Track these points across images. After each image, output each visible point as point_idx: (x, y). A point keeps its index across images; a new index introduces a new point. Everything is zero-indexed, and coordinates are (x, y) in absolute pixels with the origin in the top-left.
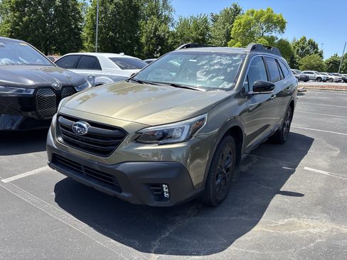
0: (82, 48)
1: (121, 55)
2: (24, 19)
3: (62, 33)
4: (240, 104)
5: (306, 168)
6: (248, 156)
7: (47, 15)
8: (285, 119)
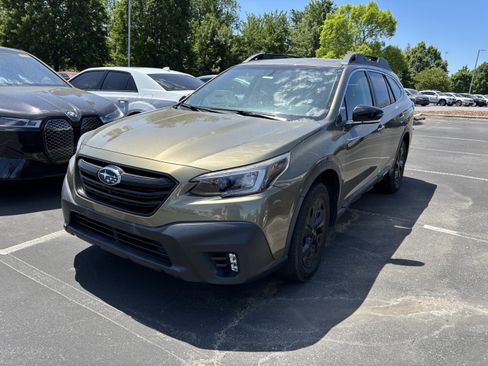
0: (108, 60)
1: (166, 71)
2: (24, 19)
3: (79, 39)
4: (335, 139)
5: (426, 226)
6: (346, 212)
7: (57, 12)
8: (397, 159)
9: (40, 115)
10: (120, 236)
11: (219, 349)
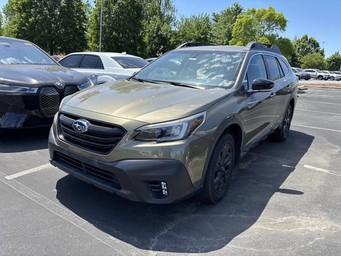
0: (86, 48)
1: (123, 55)
2: (31, 20)
3: (67, 34)
4: (239, 102)
5: (305, 166)
6: (247, 154)
7: (53, 15)
8: (285, 117)
9: (37, 84)
10: (87, 168)
11: (153, 250)
